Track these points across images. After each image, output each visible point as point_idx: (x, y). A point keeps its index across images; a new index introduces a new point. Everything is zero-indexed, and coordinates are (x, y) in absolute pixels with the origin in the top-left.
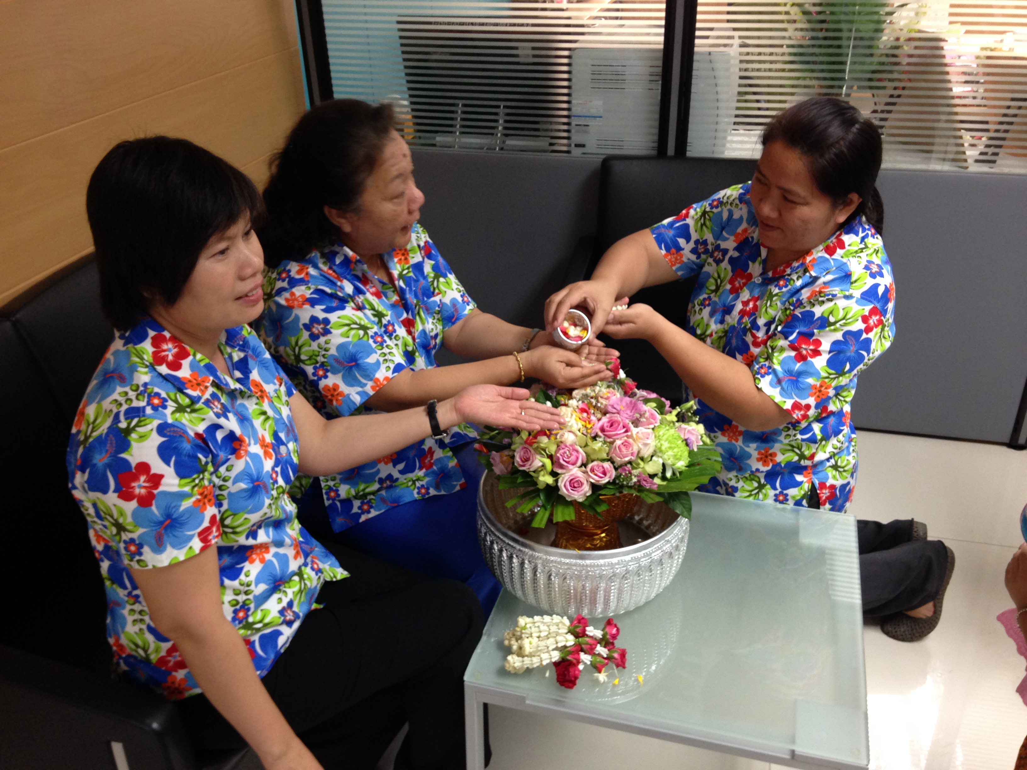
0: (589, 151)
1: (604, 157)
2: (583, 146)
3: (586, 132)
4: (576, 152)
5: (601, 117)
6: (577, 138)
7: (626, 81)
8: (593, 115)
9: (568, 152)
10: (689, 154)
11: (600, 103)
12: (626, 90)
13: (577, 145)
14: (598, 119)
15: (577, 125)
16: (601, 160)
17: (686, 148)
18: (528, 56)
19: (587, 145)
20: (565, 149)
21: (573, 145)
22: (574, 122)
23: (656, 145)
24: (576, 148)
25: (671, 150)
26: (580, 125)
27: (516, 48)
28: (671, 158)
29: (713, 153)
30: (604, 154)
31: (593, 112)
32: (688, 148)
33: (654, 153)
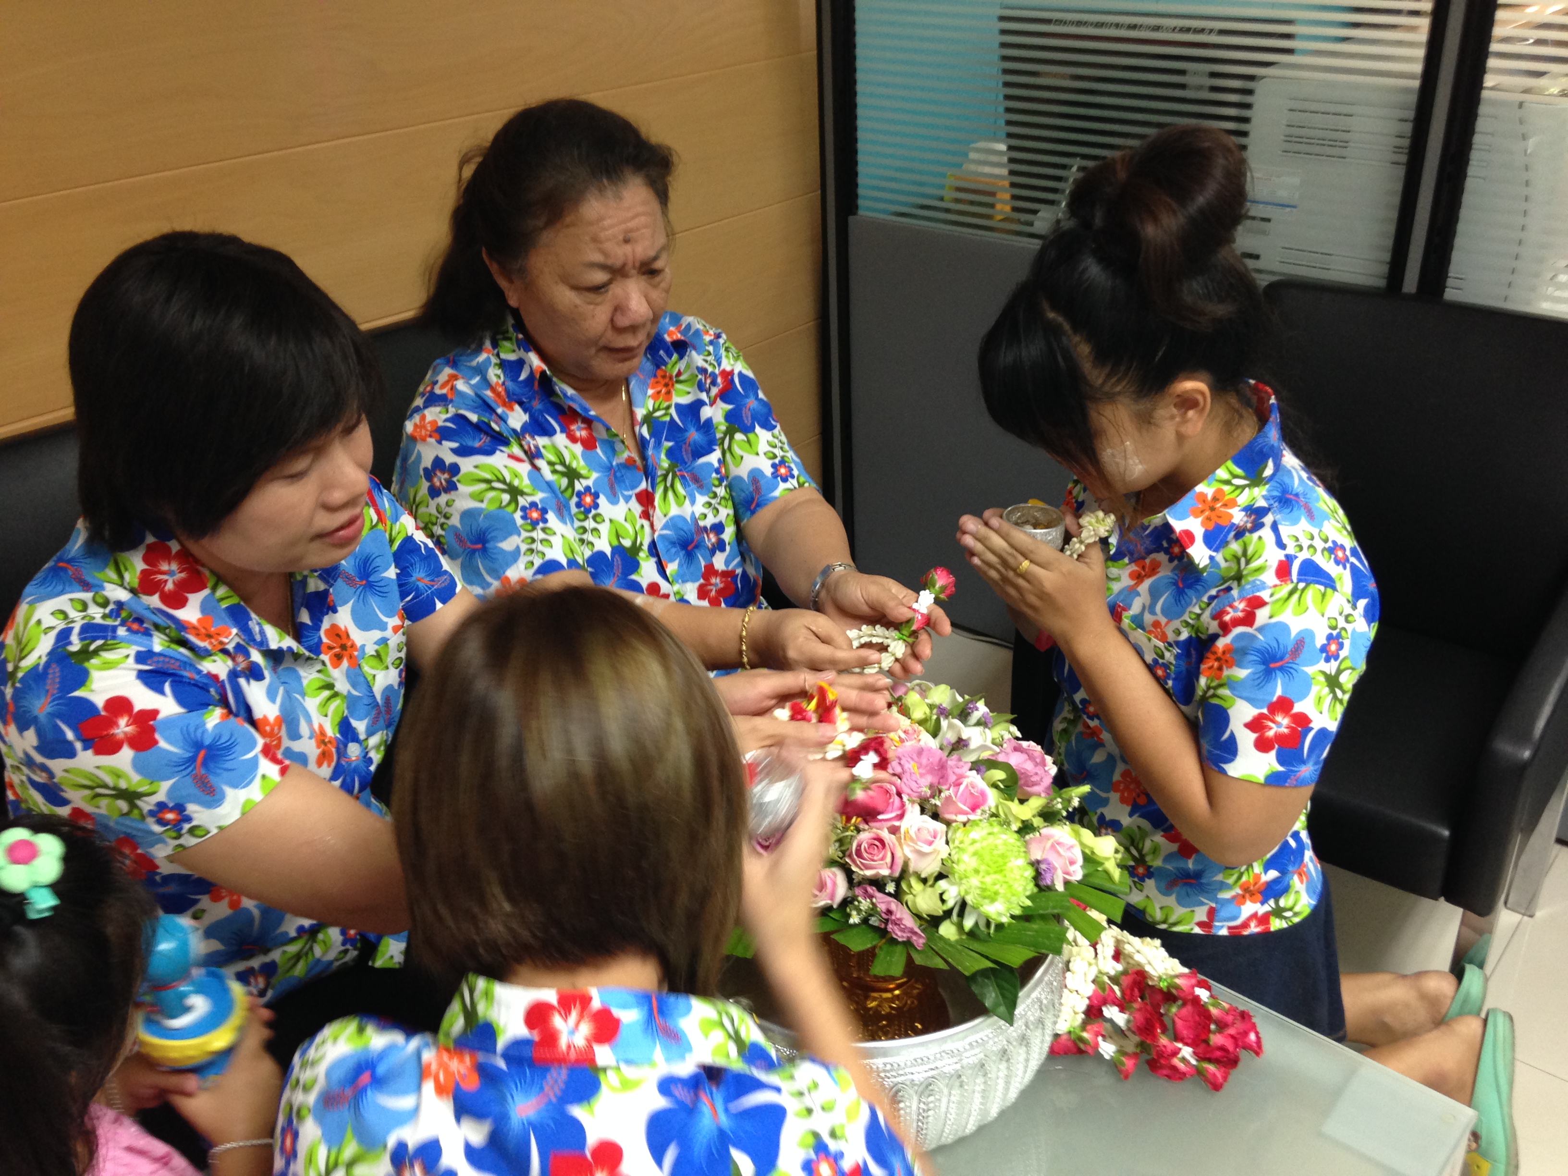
0: (1265, 267)
2: (1256, 257)
3: (1264, 233)
5: (1294, 207)
6: (1243, 242)
7: (1350, 144)
8: (1281, 202)
10: (1451, 294)
11: (1296, 181)
12: (1347, 160)
14: (1288, 209)
17: (1445, 281)
18: (1200, 88)
19: (1265, 256)
23: (1384, 269)
25: (1411, 283)
26: (1256, 218)
27: (1182, 72)
28: (1409, 297)
29: (1506, 299)
31: (1282, 195)
32: (1450, 282)
33: (1382, 283)
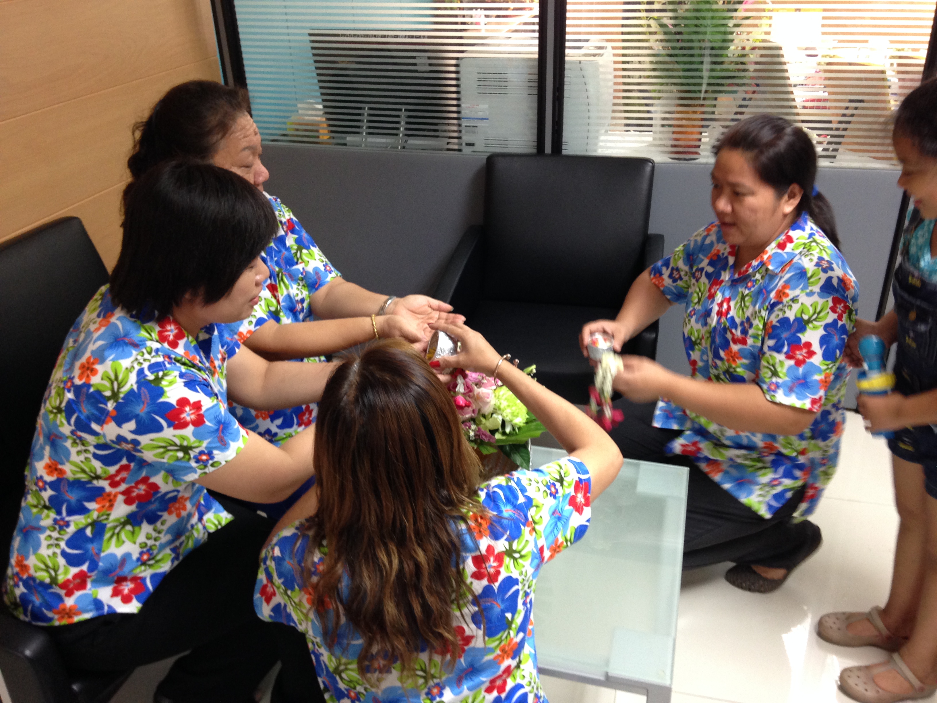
0: (478, 150)
1: (488, 154)
2: (473, 145)
3: (475, 133)
4: (467, 150)
5: (487, 119)
6: (466, 138)
7: (509, 87)
8: (481, 117)
9: (460, 150)
10: (564, 152)
11: (487, 106)
12: (508, 95)
13: (467, 144)
14: (485, 121)
15: (466, 126)
16: (486, 157)
17: (562, 147)
18: (424, 65)
19: (476, 144)
20: (456, 147)
21: (464, 144)
22: (464, 123)
23: (535, 144)
24: (467, 147)
25: (548, 149)
26: (469, 126)
27: (414, 58)
28: (547, 155)
29: (586, 151)
30: (489, 152)
31: (481, 114)
32: (564, 147)
33: (534, 151)
